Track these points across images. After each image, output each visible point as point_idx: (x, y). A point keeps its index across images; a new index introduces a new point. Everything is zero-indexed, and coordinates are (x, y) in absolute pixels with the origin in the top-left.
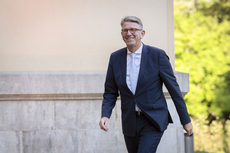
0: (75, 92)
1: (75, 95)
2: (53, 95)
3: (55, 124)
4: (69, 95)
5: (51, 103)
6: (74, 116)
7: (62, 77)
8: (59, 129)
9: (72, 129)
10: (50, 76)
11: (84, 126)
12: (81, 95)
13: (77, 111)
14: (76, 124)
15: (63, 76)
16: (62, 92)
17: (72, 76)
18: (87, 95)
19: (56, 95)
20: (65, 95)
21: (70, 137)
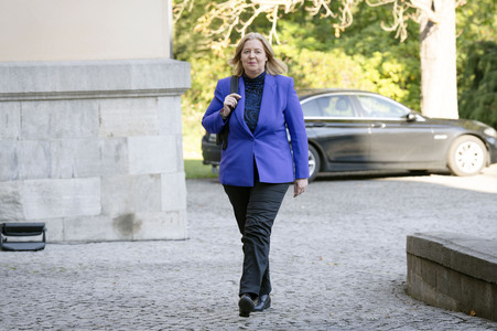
0: (48, 90)
1: (47, 94)
2: (19, 95)
3: (22, 133)
4: (40, 94)
5: (16, 104)
6: (46, 122)
7: (30, 70)
8: (27, 139)
9: (44, 140)
10: (15, 69)
11: (58, 136)
12: (56, 94)
13: (50, 115)
14: (48, 132)
15: (33, 68)
16: (32, 91)
17: (44, 68)
18: (63, 93)
19: (24, 94)
20: (34, 94)
21: (41, 149)
